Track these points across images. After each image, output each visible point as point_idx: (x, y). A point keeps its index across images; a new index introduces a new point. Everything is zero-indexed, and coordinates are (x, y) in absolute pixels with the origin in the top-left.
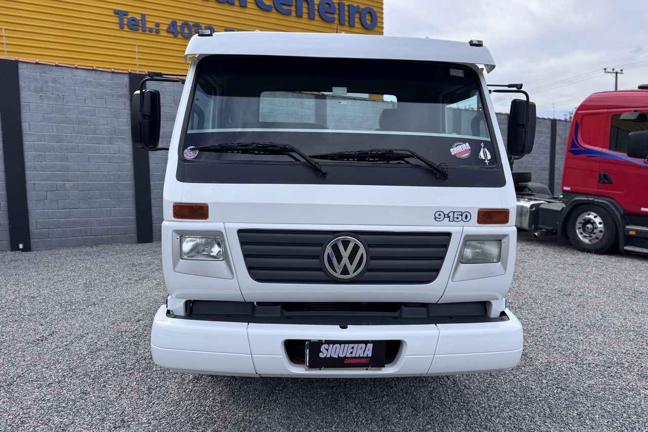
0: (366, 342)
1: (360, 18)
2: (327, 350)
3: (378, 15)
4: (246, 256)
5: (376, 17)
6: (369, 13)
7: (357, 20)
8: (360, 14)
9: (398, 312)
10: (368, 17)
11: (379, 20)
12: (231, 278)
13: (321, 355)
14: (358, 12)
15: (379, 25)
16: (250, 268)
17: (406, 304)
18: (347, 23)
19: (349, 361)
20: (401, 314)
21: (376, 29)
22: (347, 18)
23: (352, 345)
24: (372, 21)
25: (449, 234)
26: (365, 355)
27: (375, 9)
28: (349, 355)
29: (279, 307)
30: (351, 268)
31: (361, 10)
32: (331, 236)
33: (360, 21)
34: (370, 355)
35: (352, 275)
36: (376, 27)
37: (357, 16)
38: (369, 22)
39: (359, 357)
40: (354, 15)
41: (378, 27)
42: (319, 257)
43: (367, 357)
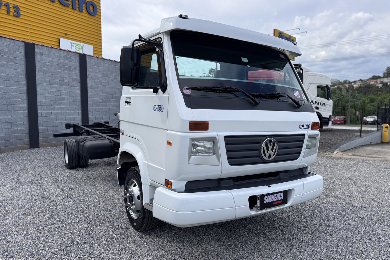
0: (280, 192)
1: (86, 7)
2: (267, 199)
3: (98, 7)
4: (228, 151)
5: (97, 9)
6: (92, 5)
7: (84, 8)
8: (86, 4)
9: (278, 176)
10: (91, 8)
11: (98, 10)
12: (218, 164)
13: (265, 202)
14: (85, 3)
15: (98, 13)
16: (229, 158)
17: (281, 172)
18: (77, 9)
19: (276, 203)
20: (280, 177)
21: (96, 16)
22: (77, 6)
23: (276, 195)
24: (94, 10)
25: (304, 135)
26: (281, 199)
27: (96, 3)
28: (275, 200)
29: (232, 180)
30: (272, 155)
31: (86, 2)
32: (264, 138)
33: (86, 9)
34: (282, 199)
35: (272, 158)
36: (96, 15)
37: (84, 5)
38: (92, 11)
39: (279, 200)
40: (82, 5)
41: (97, 14)
42: (259, 149)
43: (281, 200)
